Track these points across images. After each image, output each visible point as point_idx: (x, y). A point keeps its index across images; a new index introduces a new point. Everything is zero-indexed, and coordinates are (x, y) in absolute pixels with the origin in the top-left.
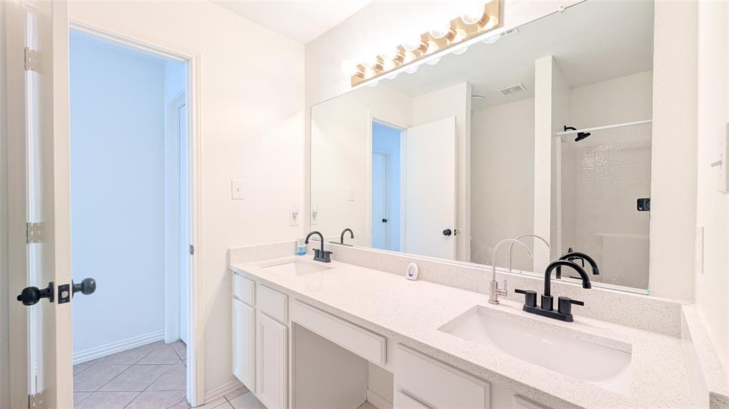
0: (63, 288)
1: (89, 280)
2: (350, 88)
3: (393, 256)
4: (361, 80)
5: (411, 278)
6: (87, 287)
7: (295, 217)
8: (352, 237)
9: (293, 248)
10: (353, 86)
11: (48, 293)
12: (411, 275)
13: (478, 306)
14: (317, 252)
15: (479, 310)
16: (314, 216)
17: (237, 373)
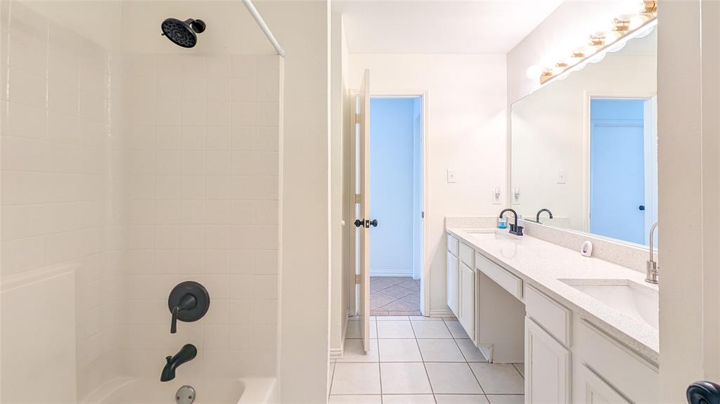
0: (367, 222)
1: (375, 220)
2: (540, 86)
3: (572, 235)
4: (549, 77)
5: (585, 254)
6: (374, 223)
7: (497, 197)
8: (551, 217)
9: (496, 223)
10: (542, 83)
11: (363, 223)
12: (585, 252)
13: (628, 280)
14: (512, 226)
15: (629, 285)
16: (516, 197)
17: (450, 303)
